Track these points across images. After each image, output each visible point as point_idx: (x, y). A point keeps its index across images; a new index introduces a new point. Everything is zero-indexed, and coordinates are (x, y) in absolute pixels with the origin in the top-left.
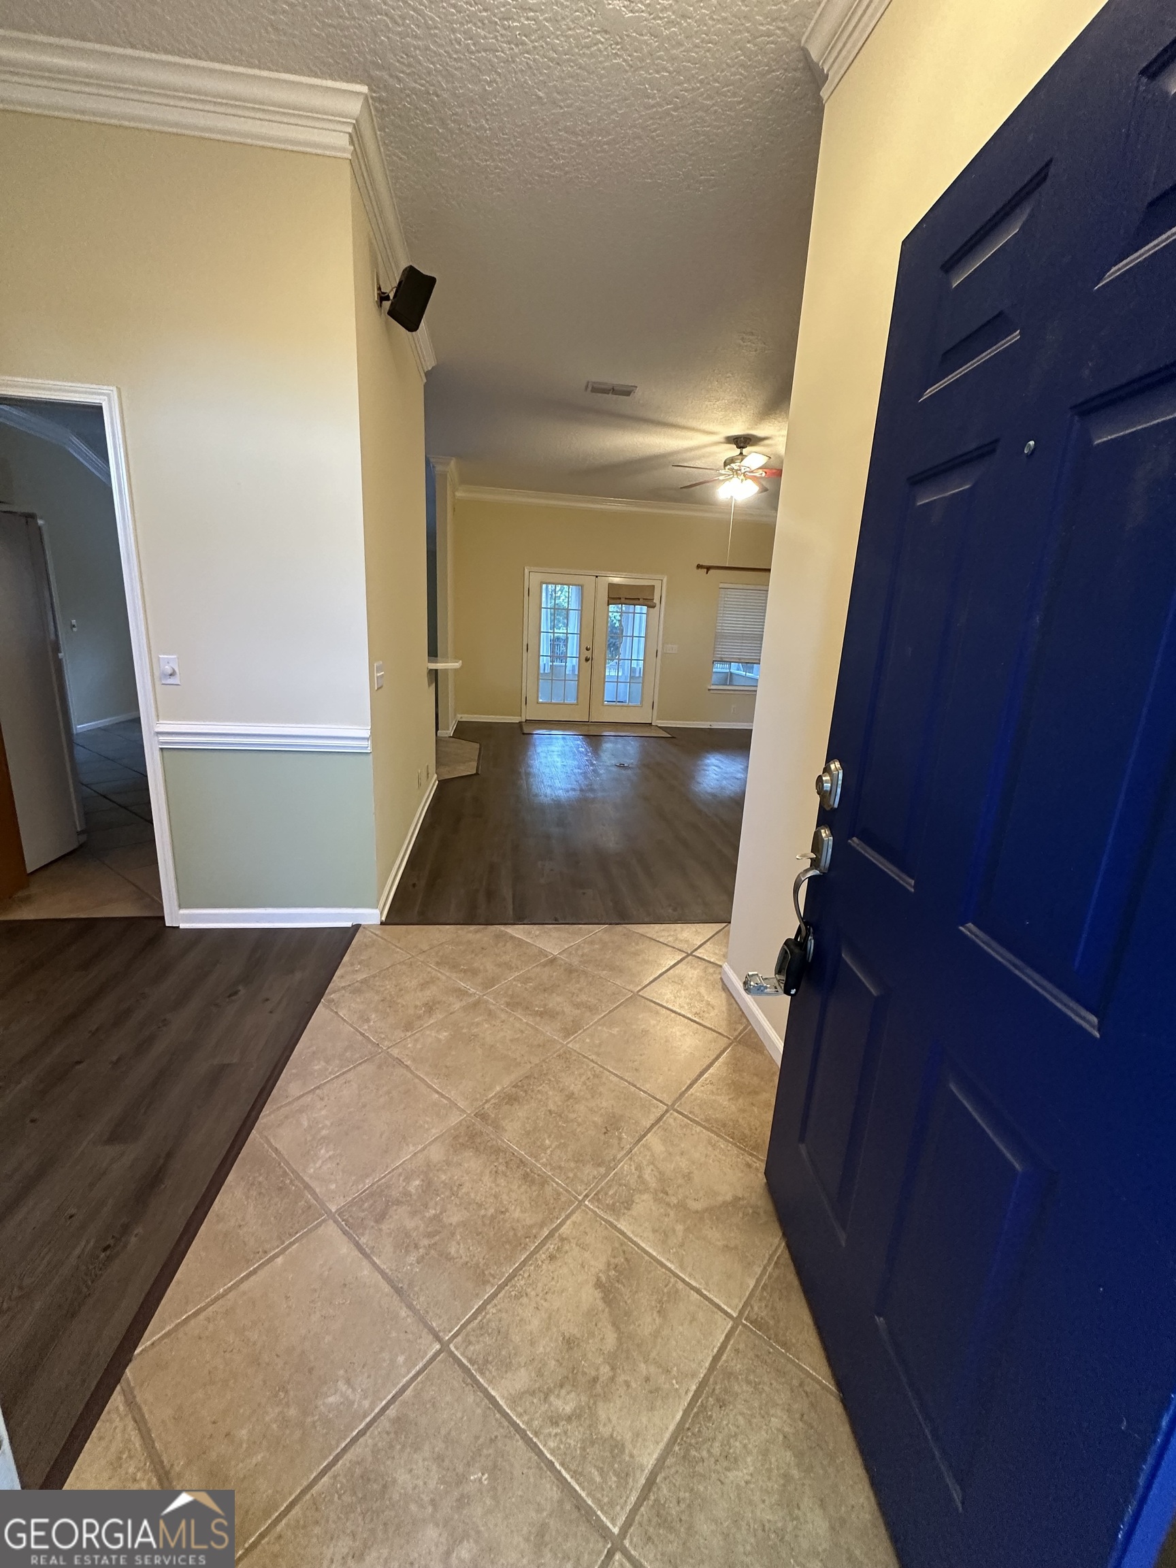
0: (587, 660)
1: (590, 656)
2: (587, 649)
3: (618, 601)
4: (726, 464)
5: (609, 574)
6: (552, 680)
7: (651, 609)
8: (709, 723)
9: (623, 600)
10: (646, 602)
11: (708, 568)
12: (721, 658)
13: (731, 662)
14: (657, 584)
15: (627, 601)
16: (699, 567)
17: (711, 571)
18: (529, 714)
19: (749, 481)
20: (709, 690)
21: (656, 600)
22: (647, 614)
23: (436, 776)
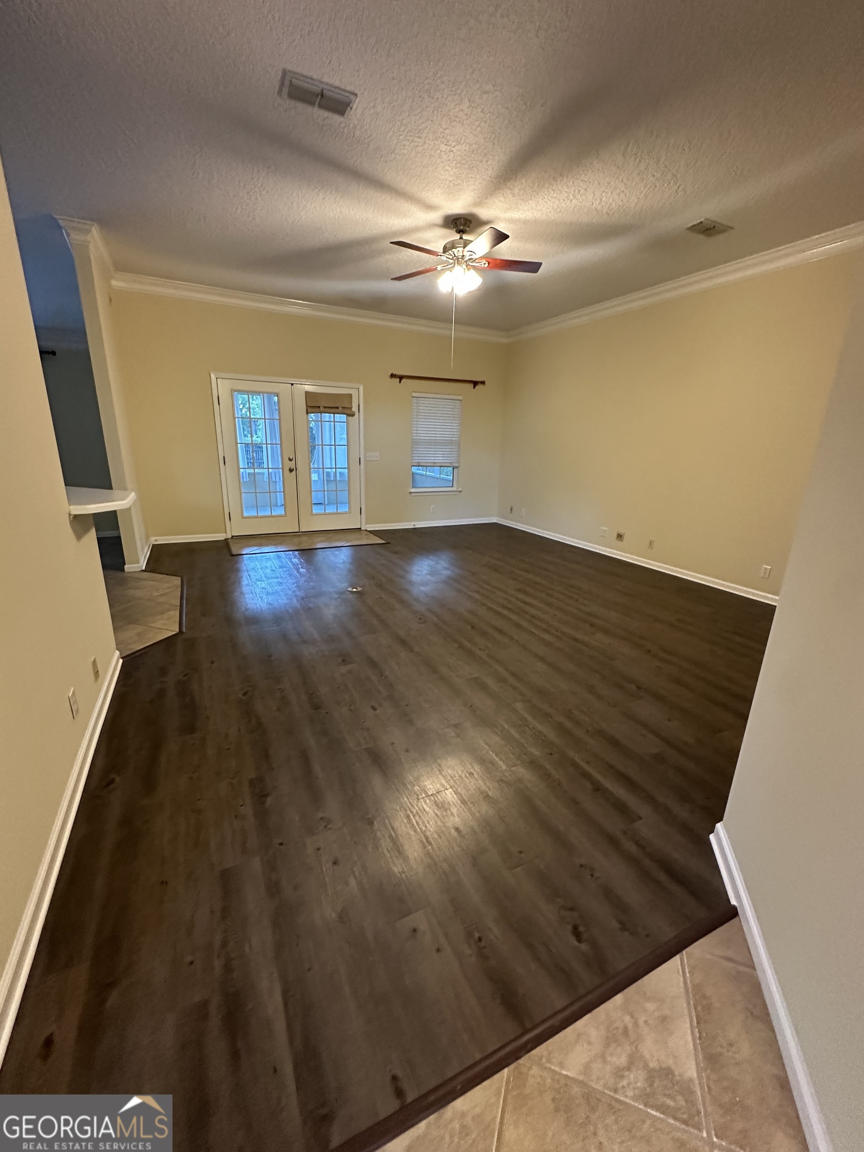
0: (291, 470)
1: (293, 467)
2: (290, 460)
3: (317, 410)
4: (445, 249)
5: (303, 381)
6: (256, 493)
7: (350, 418)
8: (414, 523)
9: (322, 409)
10: (346, 411)
11: (401, 378)
12: (418, 463)
13: (426, 466)
14: (354, 393)
15: (327, 410)
16: (393, 376)
17: (403, 380)
18: (236, 529)
19: (472, 271)
20: (410, 493)
21: (355, 409)
22: (347, 422)
23: (117, 653)
